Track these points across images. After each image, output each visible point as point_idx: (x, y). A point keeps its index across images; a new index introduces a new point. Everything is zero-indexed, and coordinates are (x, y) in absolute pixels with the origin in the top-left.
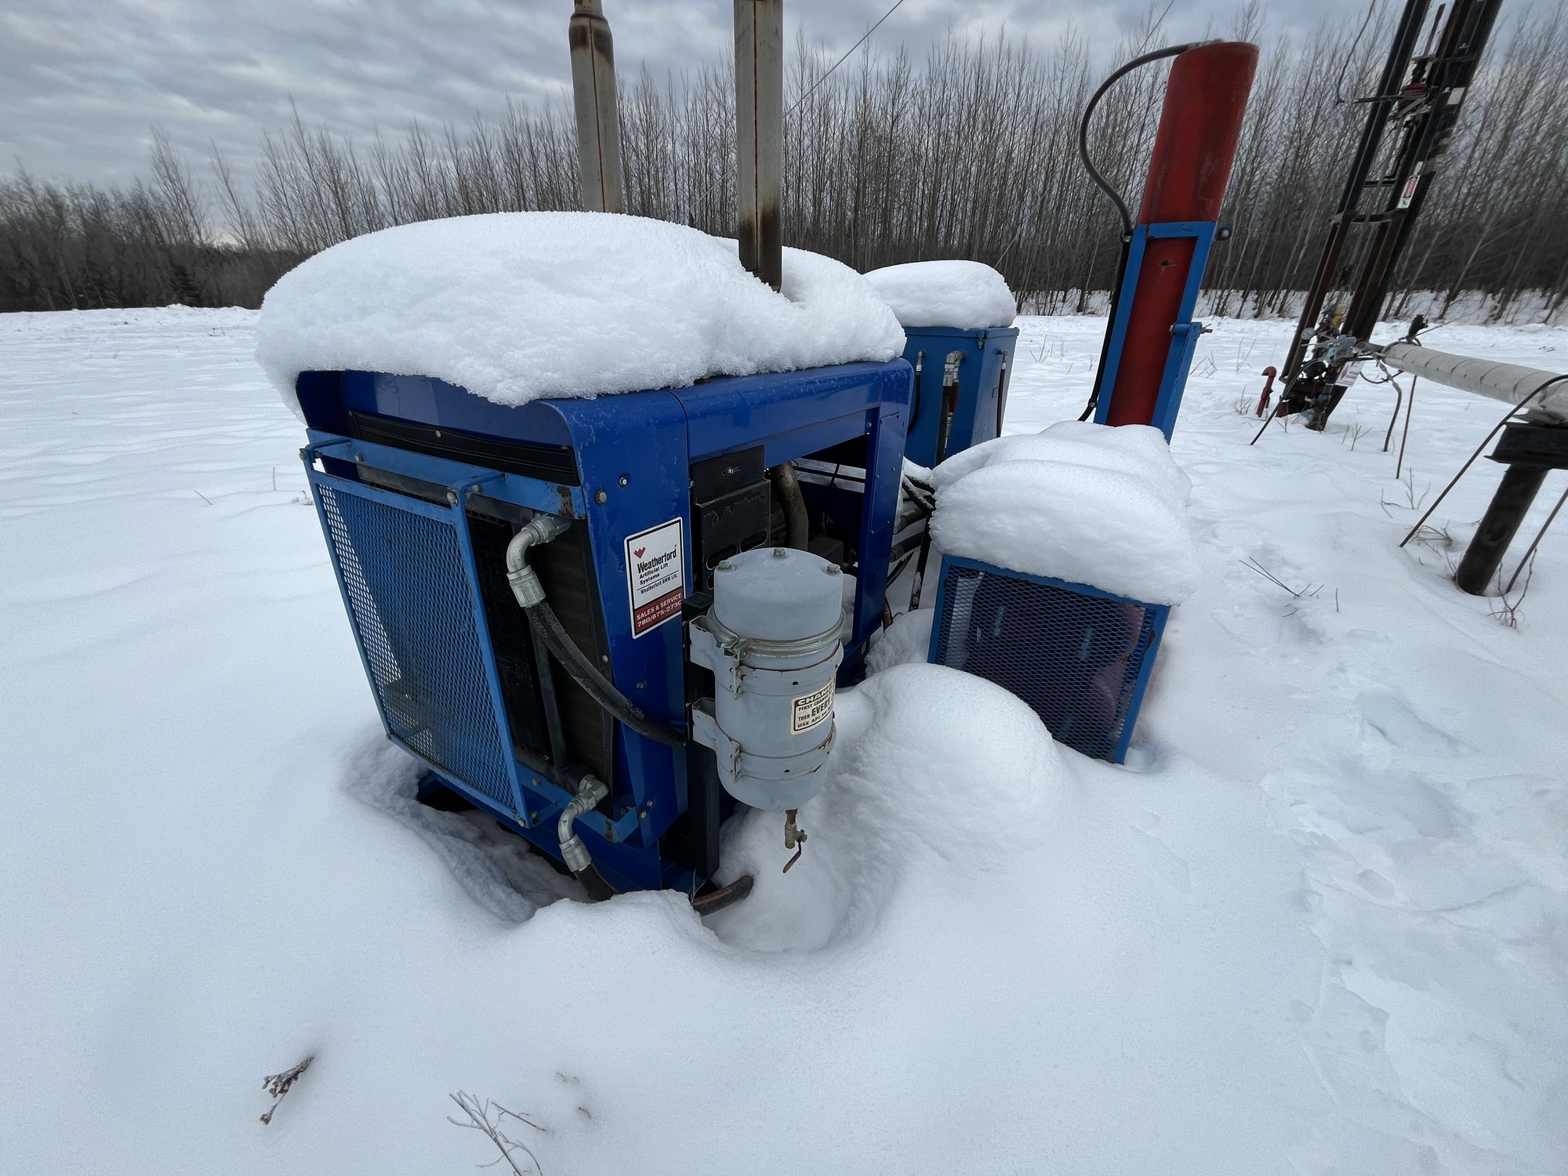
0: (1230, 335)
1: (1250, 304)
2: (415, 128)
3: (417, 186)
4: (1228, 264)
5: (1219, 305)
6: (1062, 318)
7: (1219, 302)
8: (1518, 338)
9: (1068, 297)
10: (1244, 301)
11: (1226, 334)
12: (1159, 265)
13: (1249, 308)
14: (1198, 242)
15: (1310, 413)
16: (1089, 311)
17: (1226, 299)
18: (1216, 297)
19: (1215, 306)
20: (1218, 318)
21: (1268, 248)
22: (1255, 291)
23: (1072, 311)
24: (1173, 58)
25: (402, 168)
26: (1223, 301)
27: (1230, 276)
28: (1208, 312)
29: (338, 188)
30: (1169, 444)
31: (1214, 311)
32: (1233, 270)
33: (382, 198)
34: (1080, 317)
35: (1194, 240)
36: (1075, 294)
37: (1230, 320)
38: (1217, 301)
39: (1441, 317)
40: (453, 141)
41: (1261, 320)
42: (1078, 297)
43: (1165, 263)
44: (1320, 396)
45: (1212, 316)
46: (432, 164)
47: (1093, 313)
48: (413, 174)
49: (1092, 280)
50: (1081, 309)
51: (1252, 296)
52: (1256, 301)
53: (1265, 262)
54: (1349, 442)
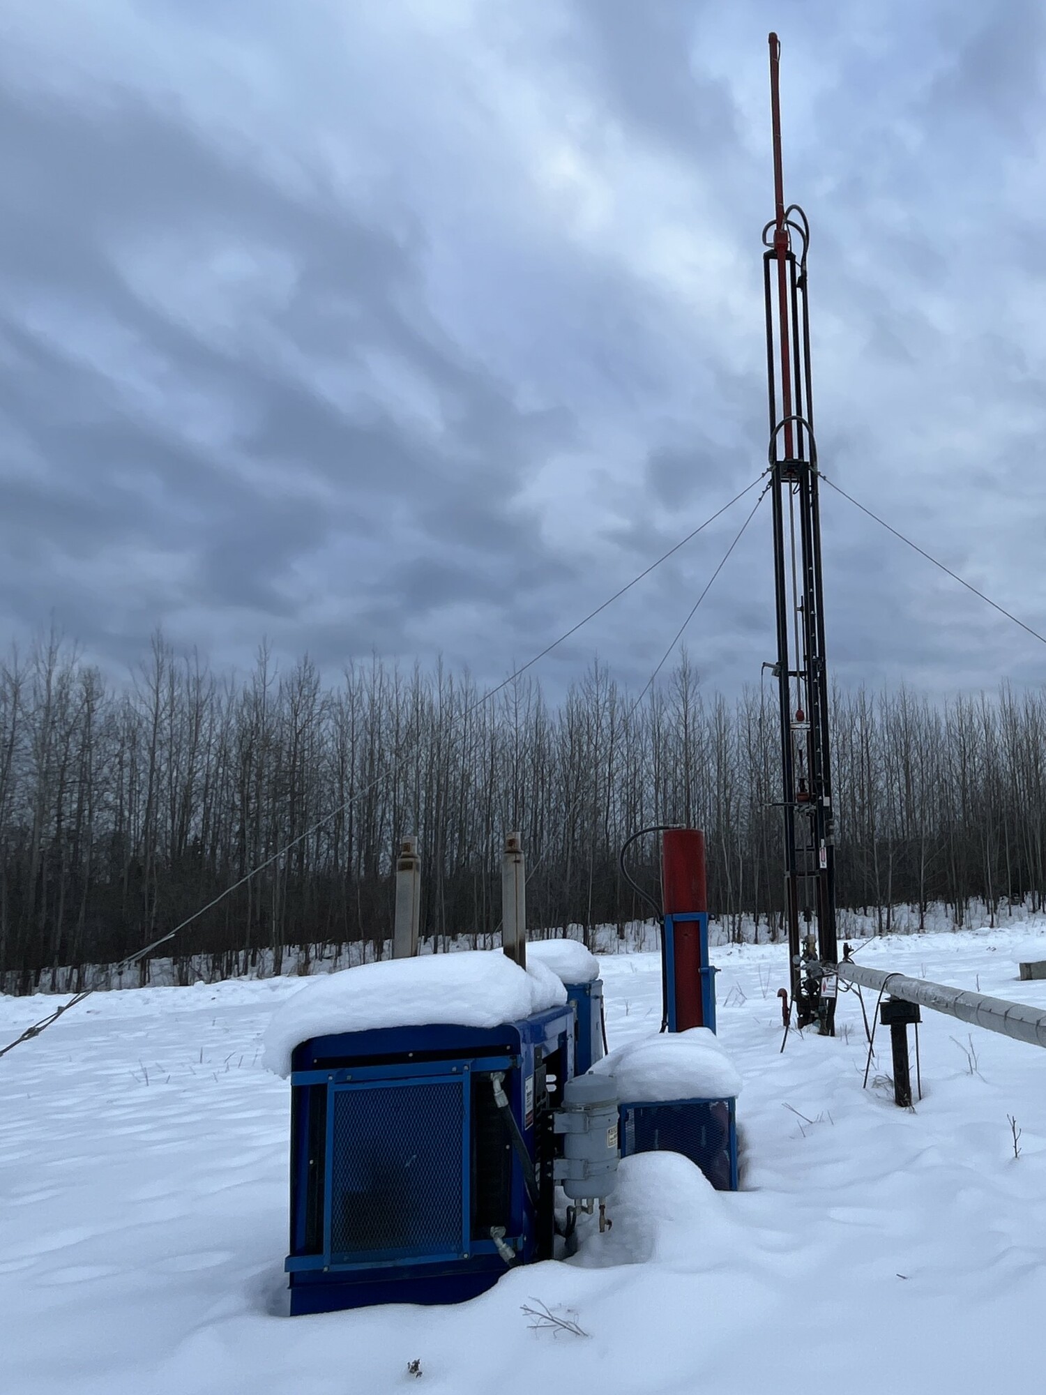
0: (753, 962)
1: (763, 928)
4: (730, 889)
5: (734, 931)
7: (734, 928)
8: (974, 941)
10: (757, 924)
11: (747, 962)
13: (764, 932)
14: (701, 923)
15: (818, 1022)
17: (740, 924)
18: (728, 923)
19: (731, 933)
20: (736, 945)
21: (762, 872)
22: (765, 914)
26: (736, 927)
27: (736, 899)
28: (726, 940)
30: (715, 1034)
31: (731, 938)
32: (737, 893)
35: (698, 922)
37: (749, 946)
38: (731, 927)
39: (922, 927)
41: (777, 943)
43: (686, 935)
44: (820, 1007)
45: (731, 944)
51: (763, 920)
52: (768, 924)
53: (763, 886)
54: (844, 1039)
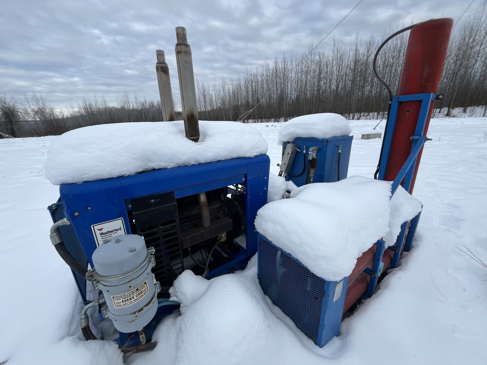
2: (224, 78)
3: (222, 93)
6: (437, 119)
9: (441, 111)
12: (405, 112)
14: (423, 103)
16: (452, 116)
23: (444, 116)
24: (409, 31)
25: (219, 90)
29: (204, 96)
33: (214, 98)
34: (447, 119)
35: (421, 101)
36: (445, 110)
40: (232, 80)
42: (447, 111)
43: (408, 111)
46: (227, 87)
47: (454, 116)
48: (222, 91)
49: (453, 104)
50: (448, 115)
